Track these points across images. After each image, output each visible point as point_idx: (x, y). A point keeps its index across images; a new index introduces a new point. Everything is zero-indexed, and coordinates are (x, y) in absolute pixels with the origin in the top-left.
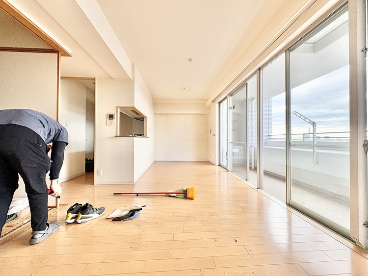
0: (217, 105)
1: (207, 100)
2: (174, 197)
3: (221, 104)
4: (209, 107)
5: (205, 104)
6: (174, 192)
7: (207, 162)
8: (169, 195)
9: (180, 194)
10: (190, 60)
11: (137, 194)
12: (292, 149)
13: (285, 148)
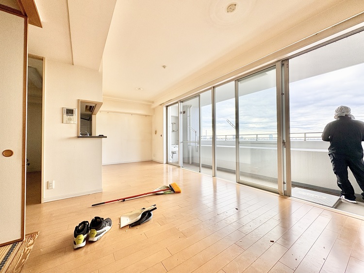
0: (165, 109)
1: (153, 102)
2: (162, 194)
3: (168, 108)
4: (154, 109)
5: (150, 105)
6: (160, 190)
7: (151, 162)
8: (156, 194)
9: (167, 191)
10: (164, 67)
11: (124, 200)
12: (240, 147)
13: (235, 147)
